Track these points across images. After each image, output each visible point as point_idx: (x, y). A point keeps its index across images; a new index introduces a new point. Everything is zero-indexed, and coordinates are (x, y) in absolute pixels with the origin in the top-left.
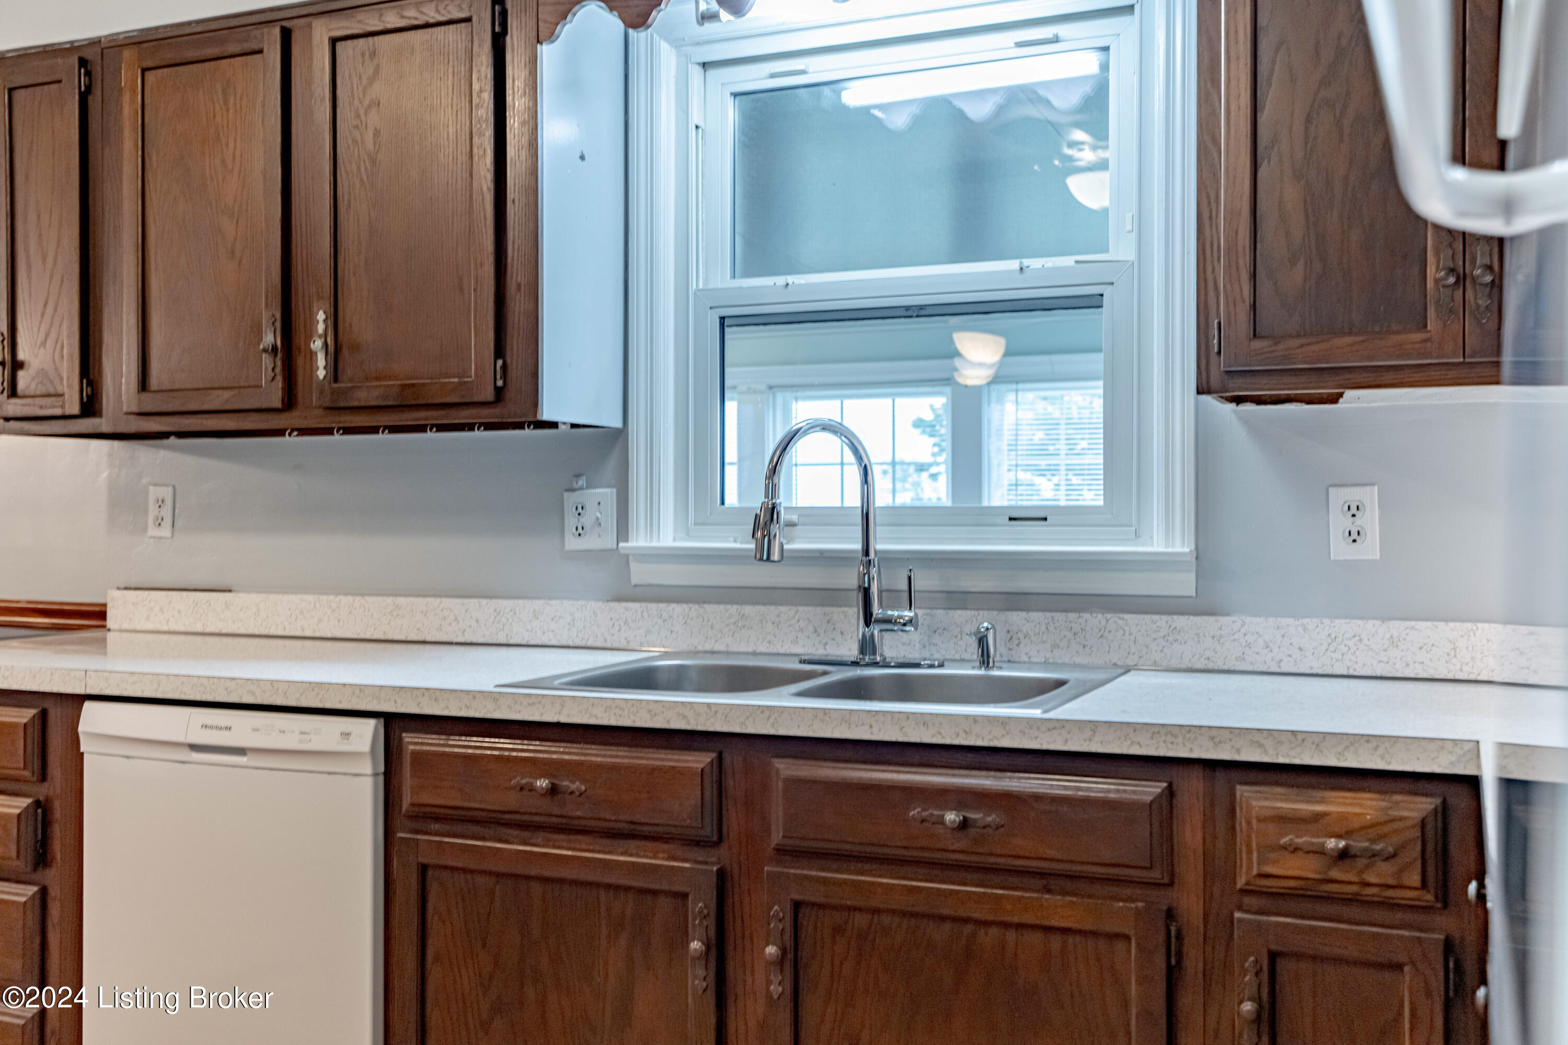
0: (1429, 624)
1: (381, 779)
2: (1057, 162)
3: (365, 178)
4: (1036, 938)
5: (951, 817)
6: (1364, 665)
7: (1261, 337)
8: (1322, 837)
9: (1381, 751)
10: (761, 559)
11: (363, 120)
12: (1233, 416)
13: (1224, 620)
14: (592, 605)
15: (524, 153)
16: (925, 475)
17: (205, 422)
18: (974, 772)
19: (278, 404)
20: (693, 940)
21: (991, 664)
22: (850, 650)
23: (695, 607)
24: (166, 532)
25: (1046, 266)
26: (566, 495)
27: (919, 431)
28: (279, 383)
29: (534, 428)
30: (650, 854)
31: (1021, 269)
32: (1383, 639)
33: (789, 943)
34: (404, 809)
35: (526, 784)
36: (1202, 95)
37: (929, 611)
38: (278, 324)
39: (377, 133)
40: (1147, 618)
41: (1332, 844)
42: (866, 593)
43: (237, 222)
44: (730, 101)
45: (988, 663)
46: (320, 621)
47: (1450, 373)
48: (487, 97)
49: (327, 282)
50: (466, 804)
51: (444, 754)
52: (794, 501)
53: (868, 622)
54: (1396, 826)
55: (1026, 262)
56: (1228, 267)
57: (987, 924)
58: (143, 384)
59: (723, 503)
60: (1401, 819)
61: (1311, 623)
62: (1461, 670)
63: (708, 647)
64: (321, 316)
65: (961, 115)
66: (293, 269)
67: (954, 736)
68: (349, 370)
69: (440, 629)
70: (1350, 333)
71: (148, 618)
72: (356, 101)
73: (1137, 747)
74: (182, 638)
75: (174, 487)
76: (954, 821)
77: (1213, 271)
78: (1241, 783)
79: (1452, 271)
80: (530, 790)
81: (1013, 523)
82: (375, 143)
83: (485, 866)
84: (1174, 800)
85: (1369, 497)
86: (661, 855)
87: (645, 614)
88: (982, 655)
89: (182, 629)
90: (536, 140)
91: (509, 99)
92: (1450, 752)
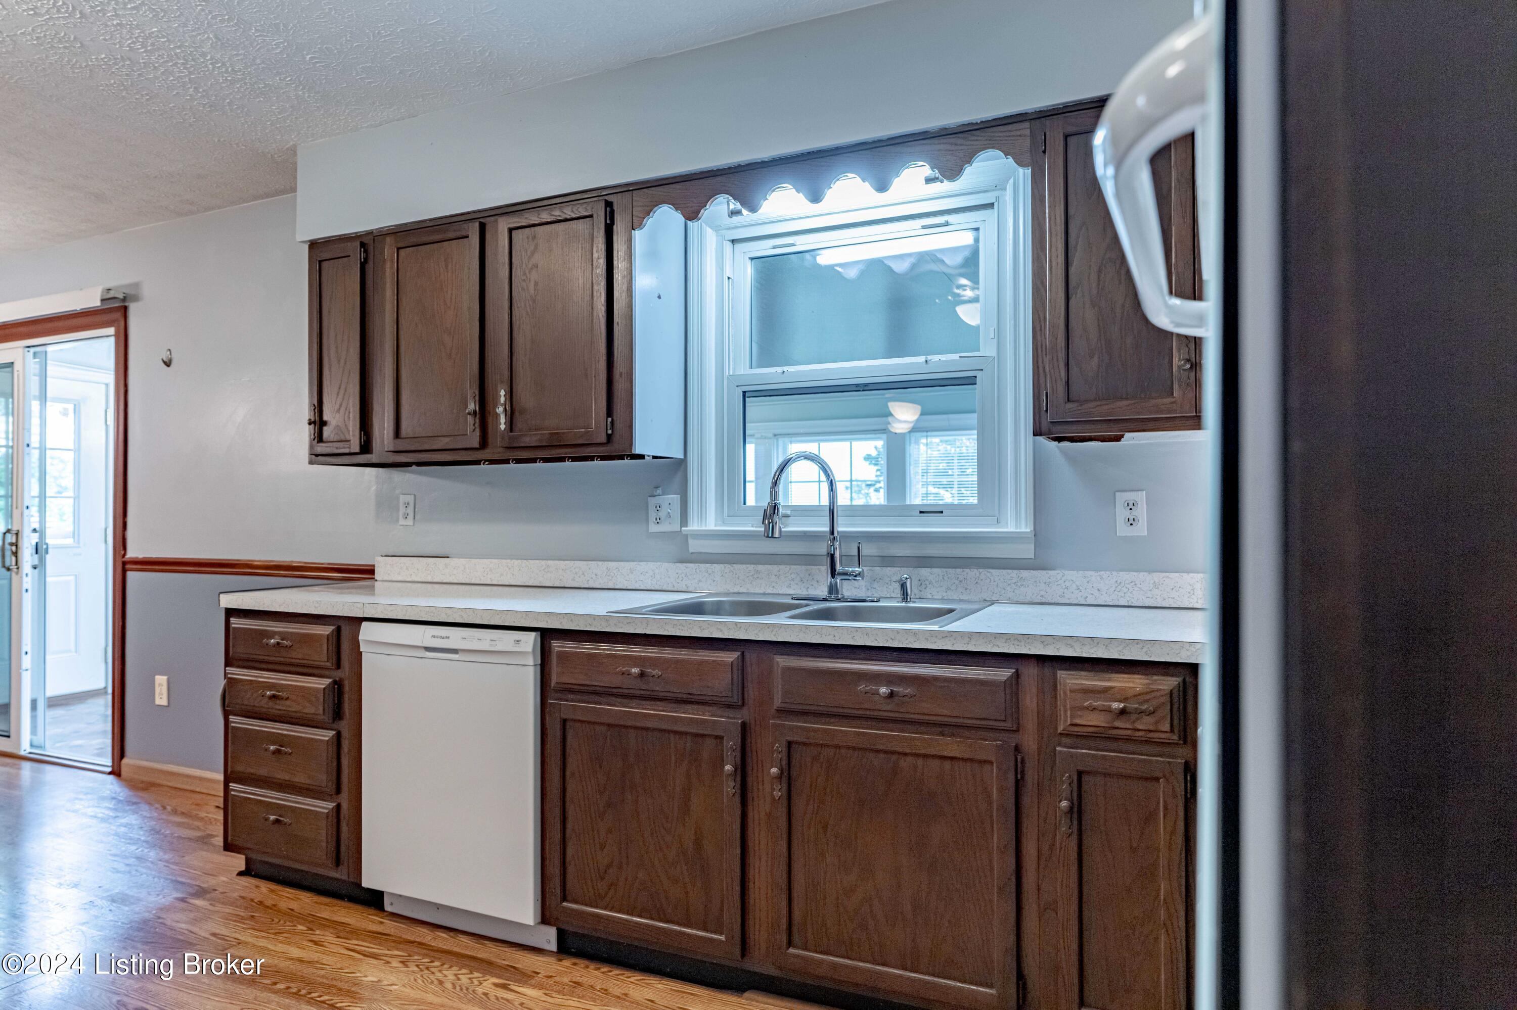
0: (1177, 574)
1: (539, 667)
2: (950, 298)
3: (529, 311)
4: (935, 763)
5: (883, 690)
6: (1138, 600)
7: (1073, 401)
8: (1110, 701)
9: (1145, 649)
10: (768, 537)
11: (528, 276)
12: (1056, 449)
13: (1051, 572)
14: (666, 565)
15: (624, 295)
16: (872, 489)
17: (433, 456)
18: (897, 664)
19: (477, 446)
20: (727, 765)
21: (909, 600)
22: (823, 592)
23: (728, 566)
24: (410, 522)
25: (942, 359)
26: (650, 499)
27: (868, 462)
28: (477, 432)
29: (630, 459)
30: (700, 713)
31: (926, 361)
32: (1149, 584)
33: (785, 767)
34: (552, 686)
35: (627, 670)
36: (1035, 255)
37: (871, 568)
38: (477, 398)
39: (536, 284)
40: (1005, 571)
41: (1116, 705)
42: (832, 557)
43: (453, 337)
44: (749, 263)
45: (907, 599)
46: (502, 575)
47: (1187, 422)
48: (602, 262)
49: (506, 372)
50: (588, 683)
51: (576, 652)
52: (790, 501)
53: (833, 576)
54: (1154, 694)
55: (929, 357)
56: (1052, 359)
57: (905, 754)
58: (397, 434)
59: (745, 504)
60: (1158, 690)
61: (1105, 574)
62: (1197, 602)
63: (736, 590)
64: (502, 393)
65: (890, 269)
66: (486, 366)
67: (885, 642)
68: (519, 424)
69: (573, 580)
70: (1127, 399)
71: (399, 574)
72: (524, 266)
73: (997, 648)
74: (419, 585)
75: (415, 496)
76: (885, 693)
77: (1043, 362)
78: (1060, 670)
79: (1188, 360)
80: (628, 675)
81: (922, 514)
82: (535, 290)
83: (602, 720)
84: (1019, 679)
85: (1140, 497)
86: (707, 713)
87: (698, 571)
88: (904, 594)
89: (420, 580)
90: (631, 287)
91: (615, 263)
92: (1187, 650)
